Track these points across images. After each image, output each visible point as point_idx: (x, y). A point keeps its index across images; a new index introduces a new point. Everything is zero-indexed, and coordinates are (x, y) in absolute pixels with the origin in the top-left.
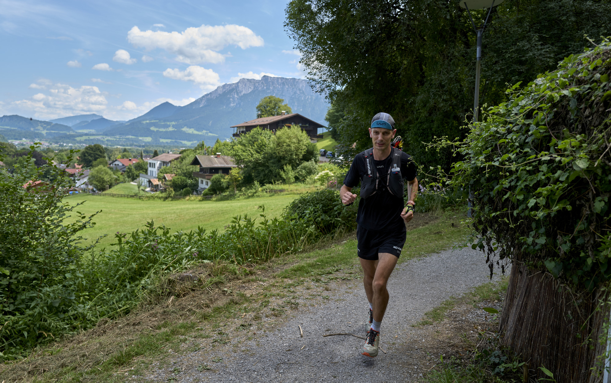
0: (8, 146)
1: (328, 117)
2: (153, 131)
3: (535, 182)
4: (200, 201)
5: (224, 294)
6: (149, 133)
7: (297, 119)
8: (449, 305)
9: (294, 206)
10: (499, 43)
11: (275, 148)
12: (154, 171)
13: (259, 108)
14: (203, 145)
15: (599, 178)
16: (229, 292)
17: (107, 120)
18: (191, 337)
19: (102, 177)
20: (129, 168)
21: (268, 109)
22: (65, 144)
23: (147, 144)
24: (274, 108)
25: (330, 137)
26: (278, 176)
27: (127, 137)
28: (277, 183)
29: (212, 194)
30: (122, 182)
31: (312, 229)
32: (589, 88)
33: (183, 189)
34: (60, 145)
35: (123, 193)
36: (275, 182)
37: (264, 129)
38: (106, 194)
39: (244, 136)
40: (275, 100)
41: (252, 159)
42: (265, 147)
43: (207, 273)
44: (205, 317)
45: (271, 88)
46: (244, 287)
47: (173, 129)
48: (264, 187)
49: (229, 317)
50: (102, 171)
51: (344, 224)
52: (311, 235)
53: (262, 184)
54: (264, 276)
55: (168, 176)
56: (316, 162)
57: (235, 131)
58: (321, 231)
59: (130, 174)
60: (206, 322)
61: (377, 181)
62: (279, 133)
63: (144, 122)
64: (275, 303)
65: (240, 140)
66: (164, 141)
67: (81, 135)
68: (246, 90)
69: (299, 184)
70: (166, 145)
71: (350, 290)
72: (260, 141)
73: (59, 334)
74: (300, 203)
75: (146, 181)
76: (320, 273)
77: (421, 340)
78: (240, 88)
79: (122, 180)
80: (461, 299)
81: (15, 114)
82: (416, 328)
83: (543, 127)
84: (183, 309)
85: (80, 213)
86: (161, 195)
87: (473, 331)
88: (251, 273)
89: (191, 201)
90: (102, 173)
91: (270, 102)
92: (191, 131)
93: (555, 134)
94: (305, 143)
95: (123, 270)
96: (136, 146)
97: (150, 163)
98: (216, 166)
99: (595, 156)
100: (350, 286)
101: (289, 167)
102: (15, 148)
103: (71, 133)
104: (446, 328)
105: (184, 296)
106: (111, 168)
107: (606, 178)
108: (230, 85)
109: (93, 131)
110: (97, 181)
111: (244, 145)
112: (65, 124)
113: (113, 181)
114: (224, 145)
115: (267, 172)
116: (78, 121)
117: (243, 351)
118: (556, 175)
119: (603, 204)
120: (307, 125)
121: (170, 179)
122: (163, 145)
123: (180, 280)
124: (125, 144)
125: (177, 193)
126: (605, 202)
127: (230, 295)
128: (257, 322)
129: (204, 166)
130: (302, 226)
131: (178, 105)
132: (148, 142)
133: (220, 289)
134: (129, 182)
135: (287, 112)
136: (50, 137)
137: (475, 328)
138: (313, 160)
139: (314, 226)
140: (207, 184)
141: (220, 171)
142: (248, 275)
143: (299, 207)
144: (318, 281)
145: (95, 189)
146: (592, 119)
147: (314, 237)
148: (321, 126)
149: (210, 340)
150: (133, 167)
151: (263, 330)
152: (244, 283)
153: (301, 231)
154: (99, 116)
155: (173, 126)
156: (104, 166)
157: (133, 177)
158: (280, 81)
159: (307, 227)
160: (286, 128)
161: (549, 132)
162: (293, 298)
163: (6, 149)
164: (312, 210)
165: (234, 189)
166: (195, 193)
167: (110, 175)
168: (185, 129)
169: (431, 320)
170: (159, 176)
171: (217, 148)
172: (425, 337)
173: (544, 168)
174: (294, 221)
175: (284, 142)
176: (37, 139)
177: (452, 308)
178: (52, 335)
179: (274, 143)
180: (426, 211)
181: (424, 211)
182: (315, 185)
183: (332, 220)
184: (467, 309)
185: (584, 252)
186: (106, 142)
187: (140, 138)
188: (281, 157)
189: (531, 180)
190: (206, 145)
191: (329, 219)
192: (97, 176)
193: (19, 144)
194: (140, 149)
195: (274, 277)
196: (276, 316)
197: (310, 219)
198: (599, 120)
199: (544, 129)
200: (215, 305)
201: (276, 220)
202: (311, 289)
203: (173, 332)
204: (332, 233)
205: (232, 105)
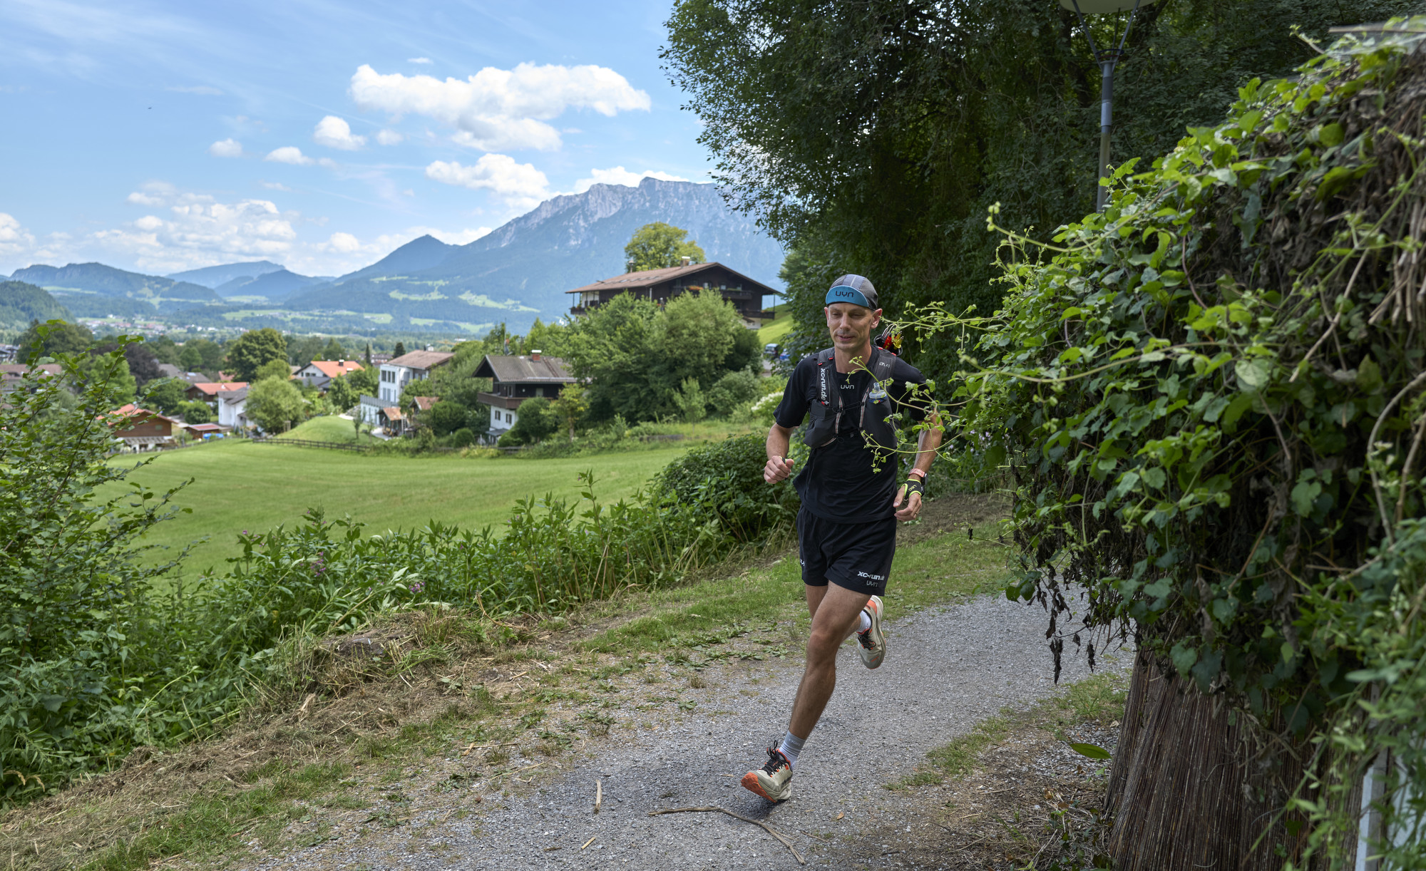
0: (74, 331)
1: (786, 270)
2: (396, 301)
3: (1147, 423)
4: (492, 457)
5: (441, 692)
6: (384, 304)
7: (717, 275)
8: (994, 730)
9: (673, 475)
10: (1158, 94)
11: (662, 341)
12: (392, 390)
13: (630, 250)
14: (503, 332)
15: (1309, 415)
16: (452, 686)
17: (293, 275)
18: (321, 805)
19: (276, 401)
20: (336, 383)
21: (650, 252)
22: (199, 329)
23: (380, 331)
24: (665, 251)
25: (790, 316)
26: (669, 404)
27: (338, 313)
28: (665, 419)
29: (519, 444)
30: (321, 414)
31: (710, 528)
32: (1294, 164)
33: (454, 431)
34: (190, 330)
35: (321, 439)
36: (661, 418)
37: (638, 297)
38: (282, 441)
39: (595, 313)
40: (666, 233)
41: (610, 363)
42: (641, 337)
43: (407, 639)
44: (374, 751)
45: (662, 205)
46: (494, 674)
47: (441, 297)
48: (637, 428)
49: (434, 752)
50: (277, 388)
51: (789, 517)
52: (707, 543)
53: (632, 420)
54: (555, 647)
55: (422, 402)
56: (756, 371)
57: (577, 301)
58: (733, 534)
59: (340, 395)
60: (373, 764)
61: (838, 415)
62: (671, 306)
63: (377, 280)
64: (558, 717)
65: (586, 322)
66: (421, 322)
67: (236, 308)
68: (602, 212)
69: (718, 421)
70: (424, 331)
71: (754, 688)
72: (629, 324)
73: (58, 779)
74: (687, 467)
75: (373, 413)
76: (691, 640)
77: (901, 827)
78: (592, 206)
79: (322, 409)
80: (1028, 715)
81: (93, 261)
82: (897, 794)
83: (1174, 273)
84: (327, 727)
85: (138, 486)
86: (405, 444)
87: (1041, 805)
88: (523, 638)
89: (472, 457)
90: (277, 393)
91: (657, 237)
92: (480, 300)
93: (1206, 292)
94: (731, 329)
95: (238, 621)
96: (356, 332)
97: (384, 372)
98: (529, 379)
99: (1294, 352)
100: (757, 677)
101: (694, 384)
102: (91, 336)
103: (215, 303)
104: (974, 795)
105: (344, 693)
106: (296, 383)
107: (1326, 416)
108: (570, 198)
109: (261, 299)
110: (265, 411)
111: (593, 333)
112: (203, 284)
113: (301, 412)
114: (551, 332)
115: (643, 394)
116: (230, 278)
117: (433, 849)
118: (1198, 406)
119: (1317, 488)
120: (739, 289)
121: (428, 407)
122: (416, 332)
123: (343, 653)
124: (331, 329)
125: (442, 440)
126: (1323, 484)
127: (454, 693)
128: (495, 768)
129: (501, 379)
130: (688, 522)
131: (451, 244)
132: (385, 325)
133: (433, 678)
134: (336, 413)
135: (694, 259)
136: (168, 312)
137: (1044, 799)
138: (748, 367)
139: (716, 521)
140: (509, 420)
141: (540, 392)
142: (515, 642)
143: (685, 477)
144: (681, 660)
145: (260, 430)
146: (1293, 247)
147: (714, 548)
148: (770, 292)
149: (364, 815)
150: (345, 381)
151: (502, 792)
152: (497, 663)
153: (685, 532)
154: (276, 265)
155: (441, 290)
156: (282, 378)
157: (346, 402)
158: (681, 189)
159: (701, 523)
160: (688, 294)
161: (1188, 288)
162: (606, 706)
163: (71, 338)
164: (714, 483)
165: (568, 432)
166: (481, 440)
167: (295, 397)
168: (466, 297)
169: (940, 772)
170: (402, 400)
171: (533, 340)
172: (916, 817)
173: (1170, 386)
174: (666, 512)
175: (684, 327)
176: (139, 316)
177: (1002, 738)
178: (39, 781)
179: (660, 329)
180: (982, 491)
181: (977, 490)
182: (753, 425)
183: (760, 509)
184: (1037, 744)
185: (1272, 625)
186: (291, 324)
187: (367, 316)
188: (676, 360)
189: (1138, 420)
190: (511, 331)
191: (752, 505)
192: (265, 400)
193: (100, 327)
194: (366, 339)
195: (577, 650)
196: (548, 754)
197: (706, 505)
198: (1309, 250)
199: (1176, 279)
200: (412, 720)
201: (622, 506)
202: (660, 681)
203: (282, 791)
204: (761, 539)
205: (573, 243)
